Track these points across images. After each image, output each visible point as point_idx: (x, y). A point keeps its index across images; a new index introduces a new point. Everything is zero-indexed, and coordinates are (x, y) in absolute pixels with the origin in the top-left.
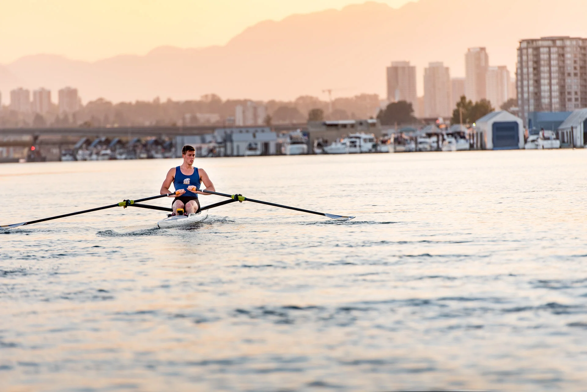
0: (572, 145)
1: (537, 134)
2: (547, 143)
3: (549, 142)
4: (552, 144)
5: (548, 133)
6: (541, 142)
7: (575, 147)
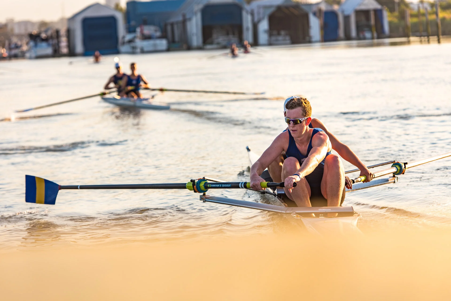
0: (185, 46)
1: (134, 31)
2: (147, 44)
3: (151, 42)
4: (155, 45)
5: (148, 30)
6: (139, 43)
7: (189, 48)
